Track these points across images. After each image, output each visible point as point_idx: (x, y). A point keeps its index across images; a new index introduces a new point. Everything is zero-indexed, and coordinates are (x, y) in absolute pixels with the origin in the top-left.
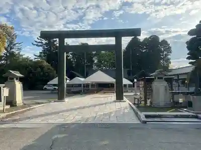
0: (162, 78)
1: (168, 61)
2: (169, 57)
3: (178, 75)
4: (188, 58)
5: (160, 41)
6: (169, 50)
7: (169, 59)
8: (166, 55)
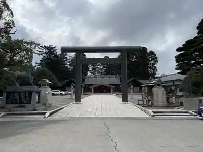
0: (160, 85)
1: (155, 69)
2: (156, 66)
4: (176, 69)
5: (148, 52)
6: (156, 60)
7: (156, 68)
8: (154, 64)
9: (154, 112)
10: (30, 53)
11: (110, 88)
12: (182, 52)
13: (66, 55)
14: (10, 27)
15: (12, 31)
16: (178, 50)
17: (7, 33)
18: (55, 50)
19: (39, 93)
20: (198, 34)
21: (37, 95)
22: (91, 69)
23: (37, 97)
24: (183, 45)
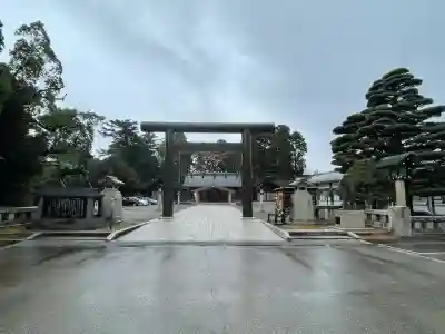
0: (304, 189)
1: (302, 163)
2: (303, 157)
3: (331, 183)
4: (334, 163)
5: (291, 134)
6: (303, 147)
7: (302, 160)
8: (300, 155)
9: (291, 234)
10: (87, 133)
11: (227, 193)
12: (341, 135)
13: (153, 136)
14: (57, 89)
15: (59, 95)
16: (337, 131)
17: (51, 98)
18: (134, 128)
19: (100, 199)
20: (368, 106)
21: (97, 202)
22: (194, 160)
23: (96, 208)
24: (345, 124)
